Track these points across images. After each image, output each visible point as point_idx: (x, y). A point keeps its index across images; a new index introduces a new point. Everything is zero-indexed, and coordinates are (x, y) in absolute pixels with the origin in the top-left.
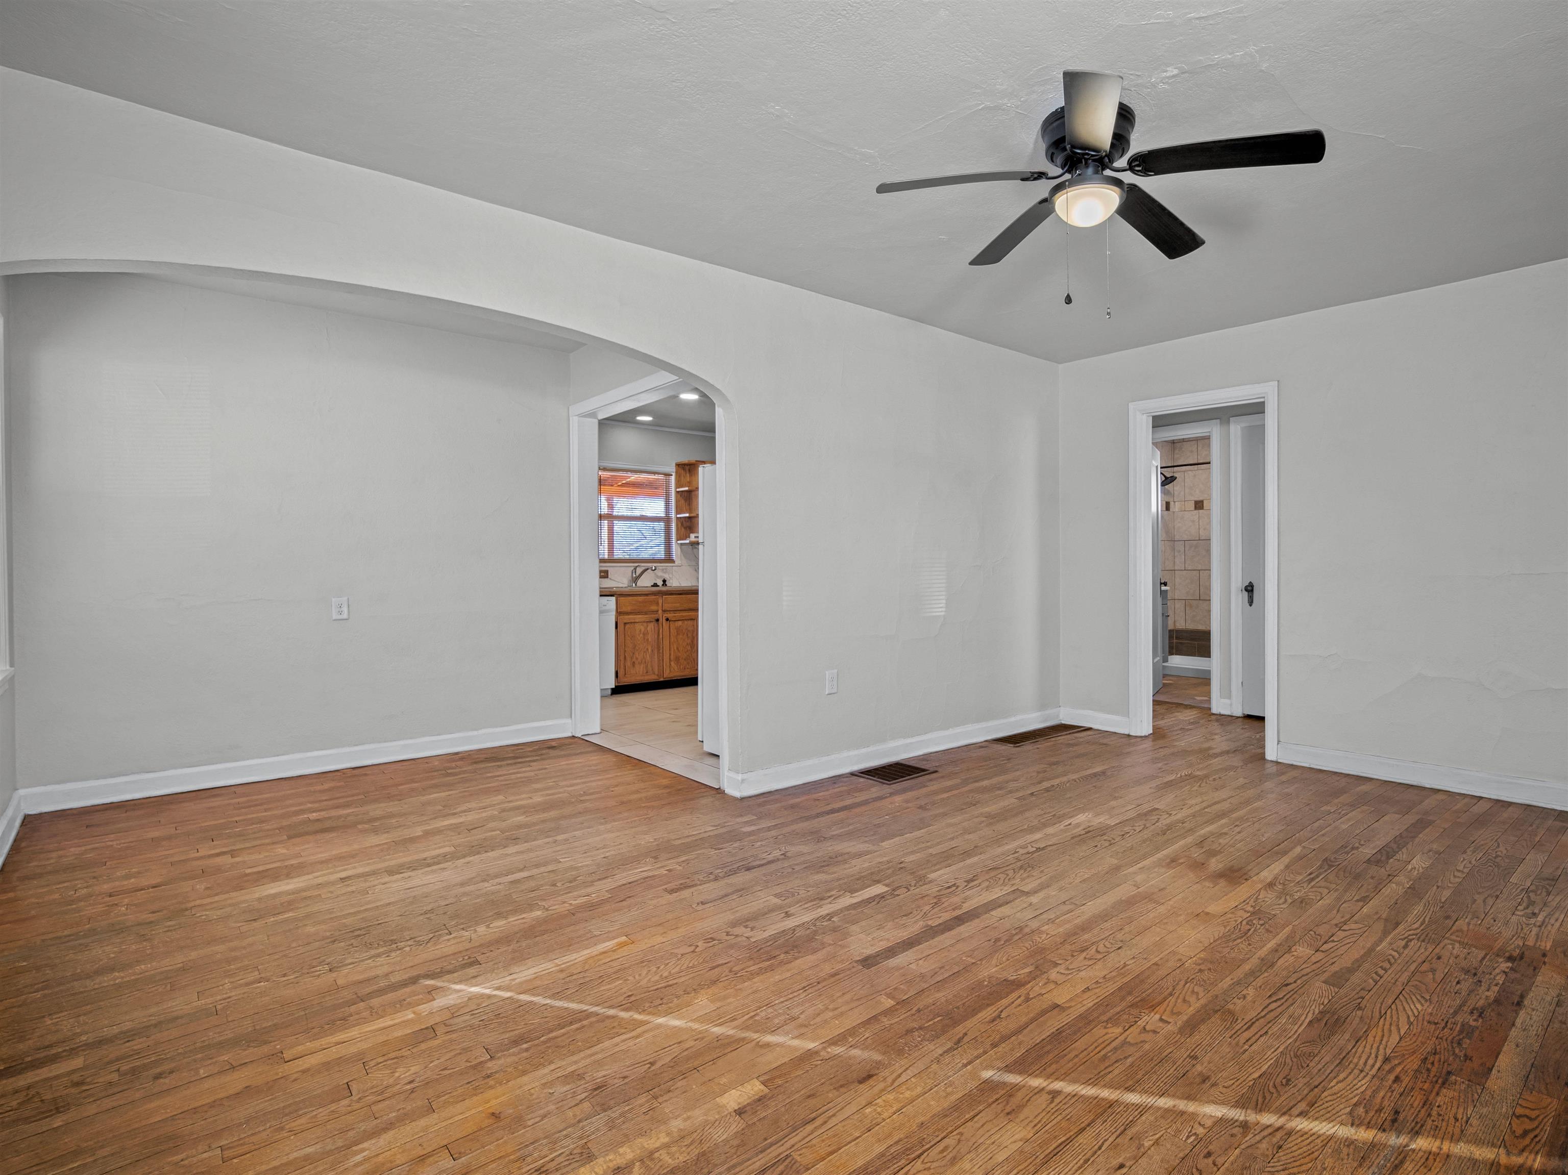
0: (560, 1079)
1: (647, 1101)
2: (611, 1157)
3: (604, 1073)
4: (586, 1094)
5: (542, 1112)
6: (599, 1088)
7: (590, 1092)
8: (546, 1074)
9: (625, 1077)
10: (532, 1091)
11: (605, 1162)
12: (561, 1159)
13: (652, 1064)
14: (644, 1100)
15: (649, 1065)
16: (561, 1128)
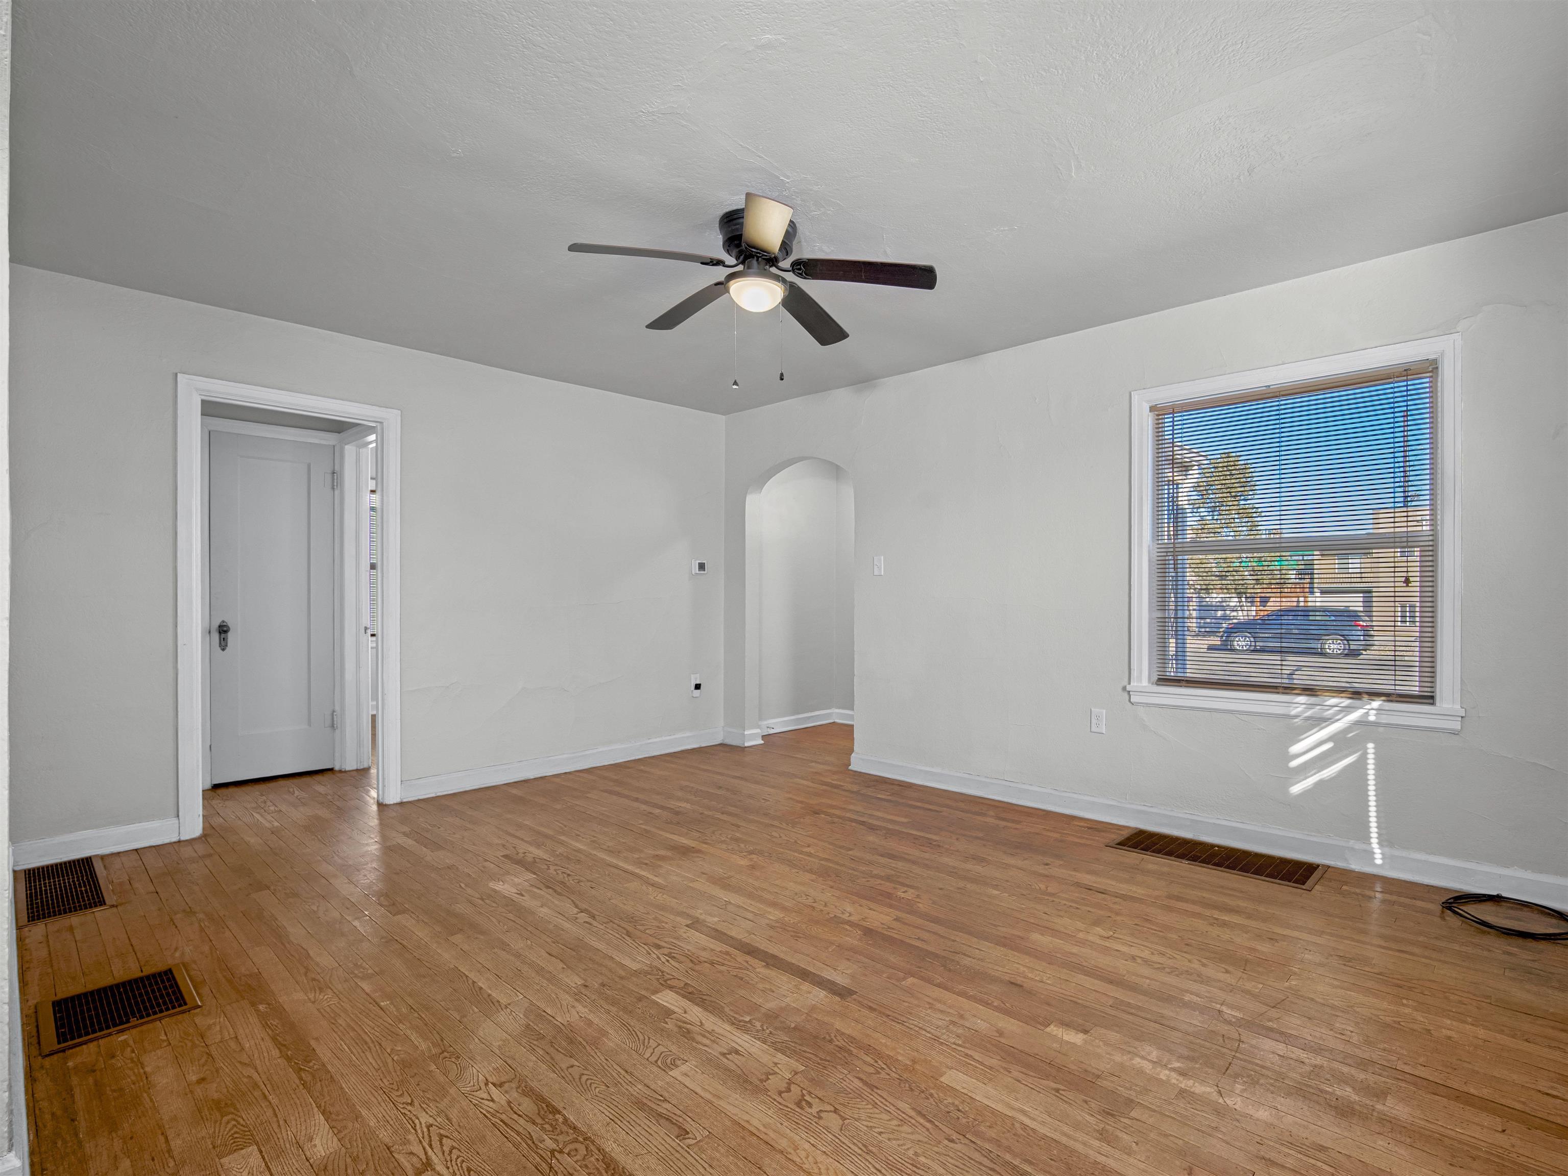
0: (1115, 1146)
1: (1106, 1080)
2: (1174, 1081)
3: (1088, 1118)
4: (1122, 1119)
5: (1162, 1140)
6: (1108, 1114)
7: (1117, 1117)
8: (1115, 1159)
9: (1086, 1102)
10: (1143, 1159)
11: (1181, 1082)
12: (1198, 1107)
13: (1057, 1090)
14: (1105, 1082)
15: (1061, 1092)
16: (1170, 1119)
